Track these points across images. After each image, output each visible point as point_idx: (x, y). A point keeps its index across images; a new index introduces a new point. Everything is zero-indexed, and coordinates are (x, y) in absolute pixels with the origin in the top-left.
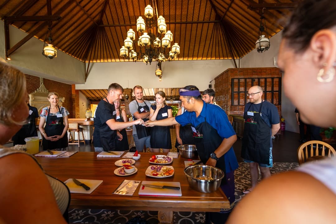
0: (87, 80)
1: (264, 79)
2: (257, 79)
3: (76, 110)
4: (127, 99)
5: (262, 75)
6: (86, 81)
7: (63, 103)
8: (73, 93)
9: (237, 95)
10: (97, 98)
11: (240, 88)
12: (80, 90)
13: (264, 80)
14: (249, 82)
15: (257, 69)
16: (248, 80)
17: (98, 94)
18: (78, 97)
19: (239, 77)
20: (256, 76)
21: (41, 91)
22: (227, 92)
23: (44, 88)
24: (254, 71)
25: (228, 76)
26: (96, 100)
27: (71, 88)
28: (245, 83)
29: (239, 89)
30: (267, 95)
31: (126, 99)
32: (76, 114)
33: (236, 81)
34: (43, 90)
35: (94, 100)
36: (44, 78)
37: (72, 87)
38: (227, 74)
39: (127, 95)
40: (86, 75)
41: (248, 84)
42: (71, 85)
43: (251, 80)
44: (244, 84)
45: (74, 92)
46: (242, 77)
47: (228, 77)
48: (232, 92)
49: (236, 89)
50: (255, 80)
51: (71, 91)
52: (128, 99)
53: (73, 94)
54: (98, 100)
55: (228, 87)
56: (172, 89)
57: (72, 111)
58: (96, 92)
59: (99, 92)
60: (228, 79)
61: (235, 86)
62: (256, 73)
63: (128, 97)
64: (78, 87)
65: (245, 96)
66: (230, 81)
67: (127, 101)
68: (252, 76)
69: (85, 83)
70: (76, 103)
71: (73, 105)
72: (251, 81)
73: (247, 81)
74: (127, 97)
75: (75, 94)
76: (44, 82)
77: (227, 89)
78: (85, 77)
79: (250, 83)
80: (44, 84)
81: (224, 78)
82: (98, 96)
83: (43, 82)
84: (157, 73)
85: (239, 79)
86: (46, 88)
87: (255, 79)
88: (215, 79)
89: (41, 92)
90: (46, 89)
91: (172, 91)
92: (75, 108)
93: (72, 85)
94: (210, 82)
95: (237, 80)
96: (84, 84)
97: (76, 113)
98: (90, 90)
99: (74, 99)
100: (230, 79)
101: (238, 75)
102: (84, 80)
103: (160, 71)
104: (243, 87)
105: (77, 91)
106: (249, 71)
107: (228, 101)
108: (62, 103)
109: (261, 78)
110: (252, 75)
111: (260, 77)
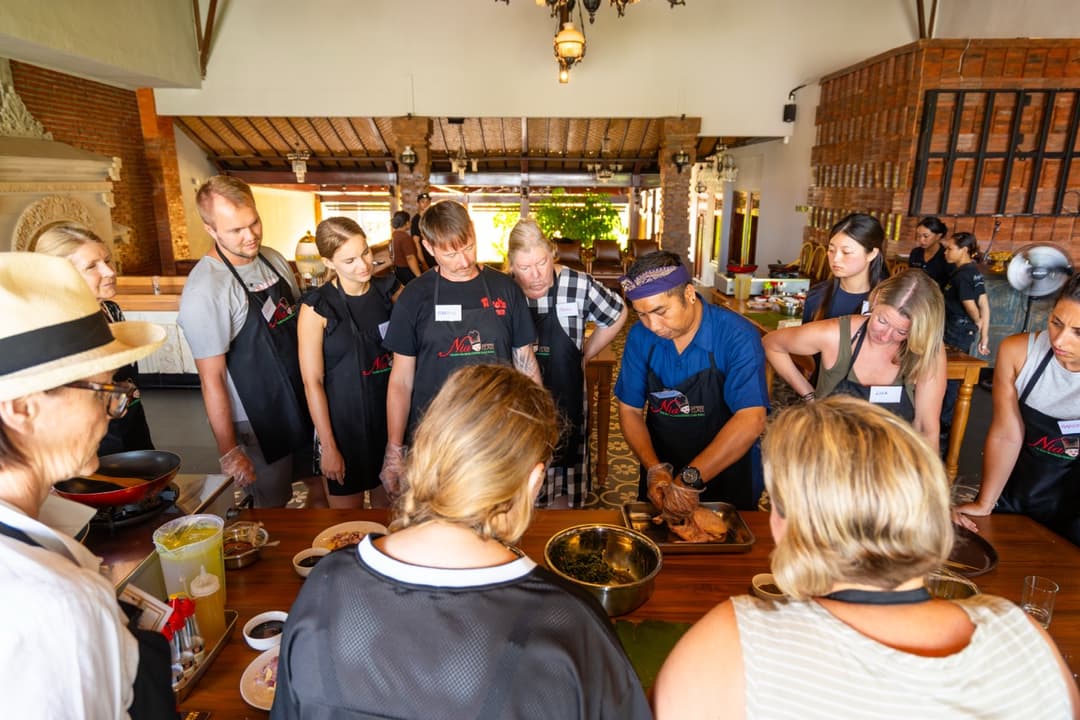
0: (208, 68)
1: (1071, 94)
2: (1040, 95)
3: (171, 217)
4: (412, 167)
5: (1064, 75)
6: (204, 73)
7: (115, 183)
8: (149, 130)
9: (940, 167)
10: (257, 154)
11: (961, 136)
12: (179, 120)
13: (1071, 99)
14: (1004, 108)
15: (1048, 46)
16: (1000, 100)
17: (264, 138)
18: (174, 153)
19: (963, 82)
20: (1039, 82)
21: (13, 128)
22: (894, 154)
23: (22, 112)
24: (1033, 56)
25: (911, 76)
26: (251, 163)
27: (137, 106)
28: (985, 114)
29: (952, 140)
30: (1072, 172)
31: (407, 168)
32: (174, 233)
33: (945, 101)
34: (17, 124)
35: (241, 164)
36: (11, 61)
37: (141, 100)
38: (906, 68)
39: (412, 149)
40: (205, 46)
41: (999, 118)
42: (132, 94)
43: (1012, 97)
44: (980, 118)
45: (155, 126)
46: (976, 82)
47: (906, 82)
48: (921, 157)
49: (938, 144)
50: (1030, 97)
51: (136, 123)
52: (416, 168)
53: (151, 140)
54: (259, 163)
55: (903, 132)
56: (610, 123)
57: (154, 220)
58: (254, 127)
59: (267, 130)
60: (906, 92)
61: (936, 125)
62: (1041, 66)
63: (416, 156)
64: (170, 102)
65: (975, 173)
66: (920, 103)
67: (410, 176)
68: (1020, 80)
69: (203, 83)
70: (166, 181)
71: (155, 193)
72: (1012, 104)
73: (996, 104)
74: (411, 156)
75: (156, 135)
76: (15, 82)
77: (894, 138)
78: (200, 53)
79: (1004, 112)
80: (16, 88)
81: (881, 85)
82: (259, 143)
83: (11, 78)
84: (561, 46)
85: (959, 95)
86: (28, 109)
87: (1033, 95)
88: (826, 82)
89: (13, 133)
90: (30, 118)
91: (611, 130)
92: (165, 206)
93: (135, 90)
94: (791, 94)
95: (952, 96)
96: (199, 87)
97: (172, 229)
98: (225, 120)
99: (154, 160)
100: (921, 93)
101: (957, 75)
102: (197, 71)
103: (579, 37)
104: (973, 132)
105: (168, 123)
106: (1012, 55)
107: (892, 194)
108: (110, 186)
109: (1062, 91)
110: (1022, 76)
111: (1054, 84)
